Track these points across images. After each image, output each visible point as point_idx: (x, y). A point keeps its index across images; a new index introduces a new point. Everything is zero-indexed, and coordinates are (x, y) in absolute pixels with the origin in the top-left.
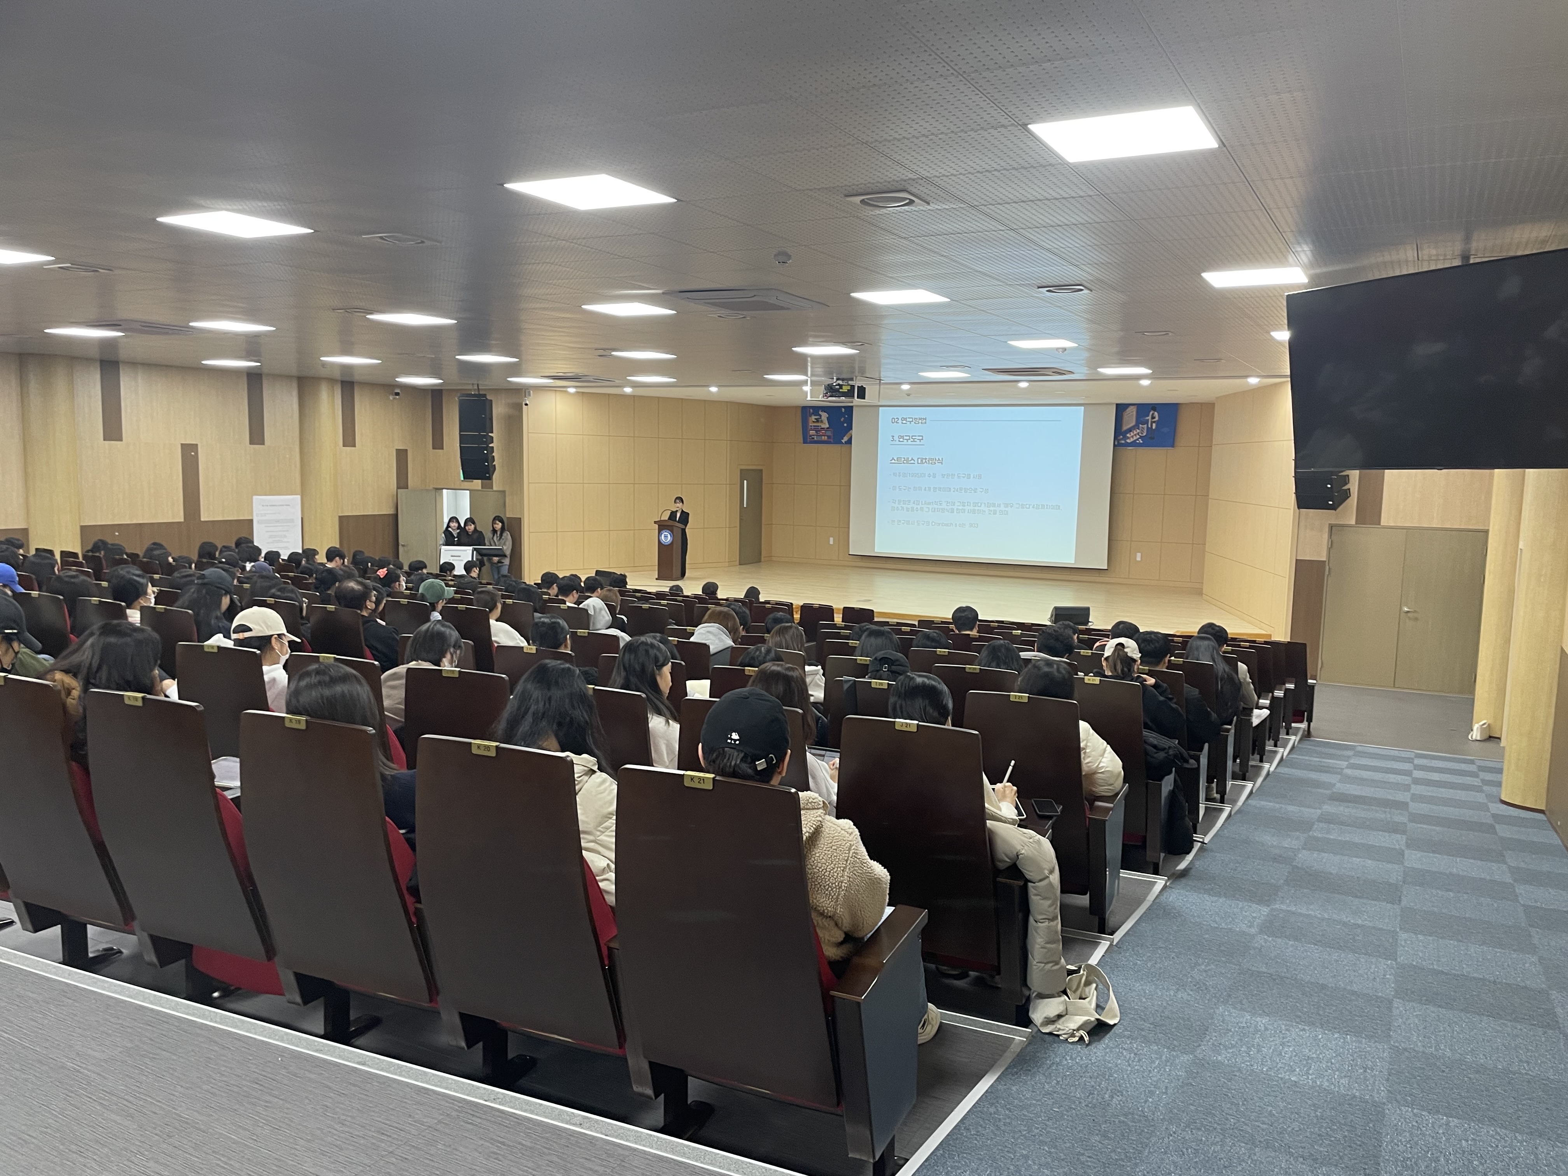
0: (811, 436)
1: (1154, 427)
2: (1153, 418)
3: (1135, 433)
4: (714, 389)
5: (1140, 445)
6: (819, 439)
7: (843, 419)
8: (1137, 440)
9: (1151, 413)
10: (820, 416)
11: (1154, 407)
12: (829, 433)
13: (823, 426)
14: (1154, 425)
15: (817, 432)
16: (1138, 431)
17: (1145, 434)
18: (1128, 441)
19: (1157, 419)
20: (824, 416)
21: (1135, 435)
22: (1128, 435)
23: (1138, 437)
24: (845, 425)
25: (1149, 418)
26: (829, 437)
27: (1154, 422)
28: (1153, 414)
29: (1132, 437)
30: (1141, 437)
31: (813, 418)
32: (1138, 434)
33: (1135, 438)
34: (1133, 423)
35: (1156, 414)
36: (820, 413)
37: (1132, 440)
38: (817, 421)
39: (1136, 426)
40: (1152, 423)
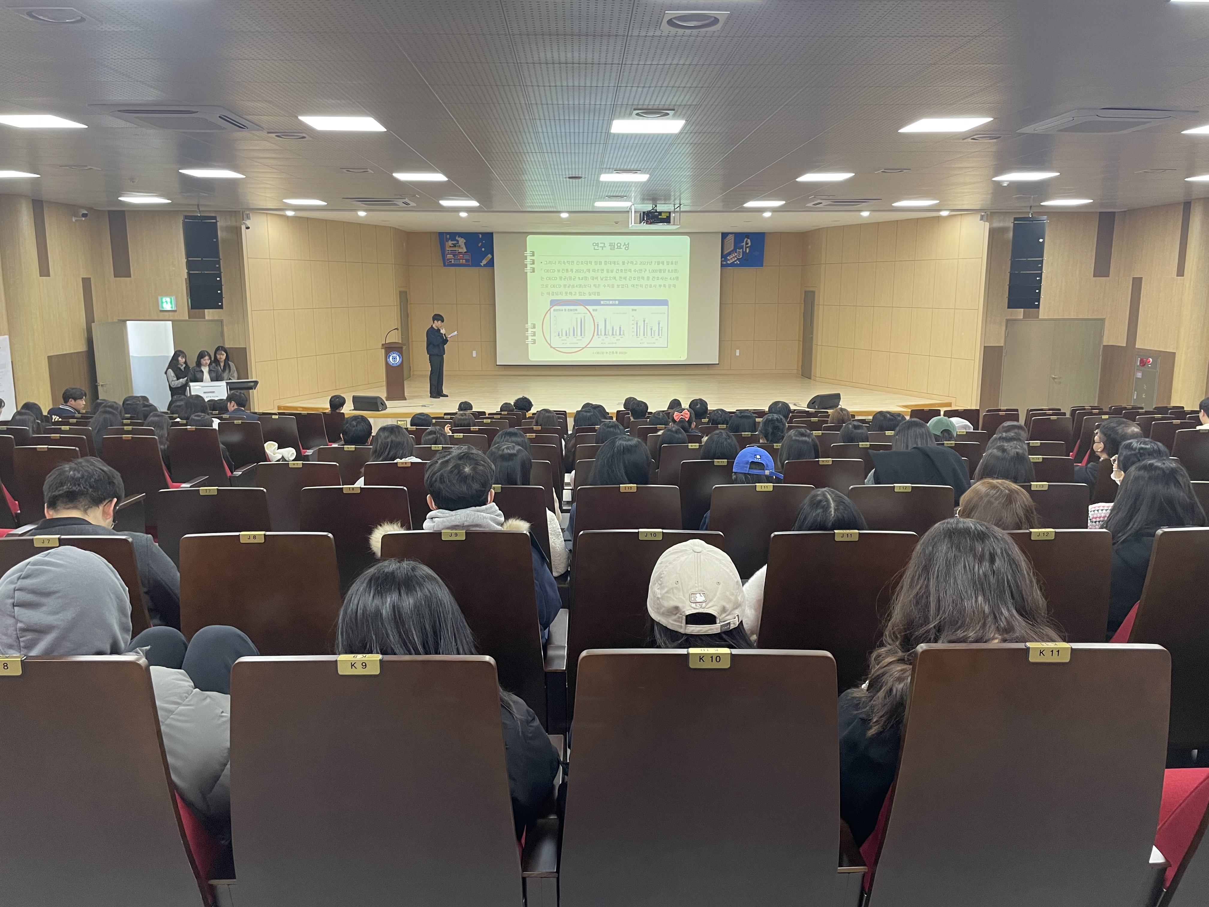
0: (448, 260)
1: (747, 251)
2: (747, 244)
3: (734, 256)
4: (362, 214)
5: (737, 265)
6: (457, 262)
7: (480, 244)
8: (735, 261)
9: (745, 240)
10: (458, 241)
11: (747, 235)
12: (467, 257)
13: (460, 250)
14: (748, 249)
15: (454, 256)
16: (736, 254)
17: (741, 257)
18: (728, 262)
19: (749, 245)
20: (462, 241)
21: (734, 257)
22: (728, 258)
23: (736, 259)
24: (483, 249)
25: (744, 244)
26: (467, 260)
27: (748, 247)
28: (747, 241)
29: (732, 259)
30: (738, 259)
31: (450, 243)
32: (736, 256)
33: (733, 260)
34: (732, 248)
35: (749, 241)
36: (457, 238)
37: (731, 261)
38: (455, 246)
39: (735, 250)
40: (746, 248)
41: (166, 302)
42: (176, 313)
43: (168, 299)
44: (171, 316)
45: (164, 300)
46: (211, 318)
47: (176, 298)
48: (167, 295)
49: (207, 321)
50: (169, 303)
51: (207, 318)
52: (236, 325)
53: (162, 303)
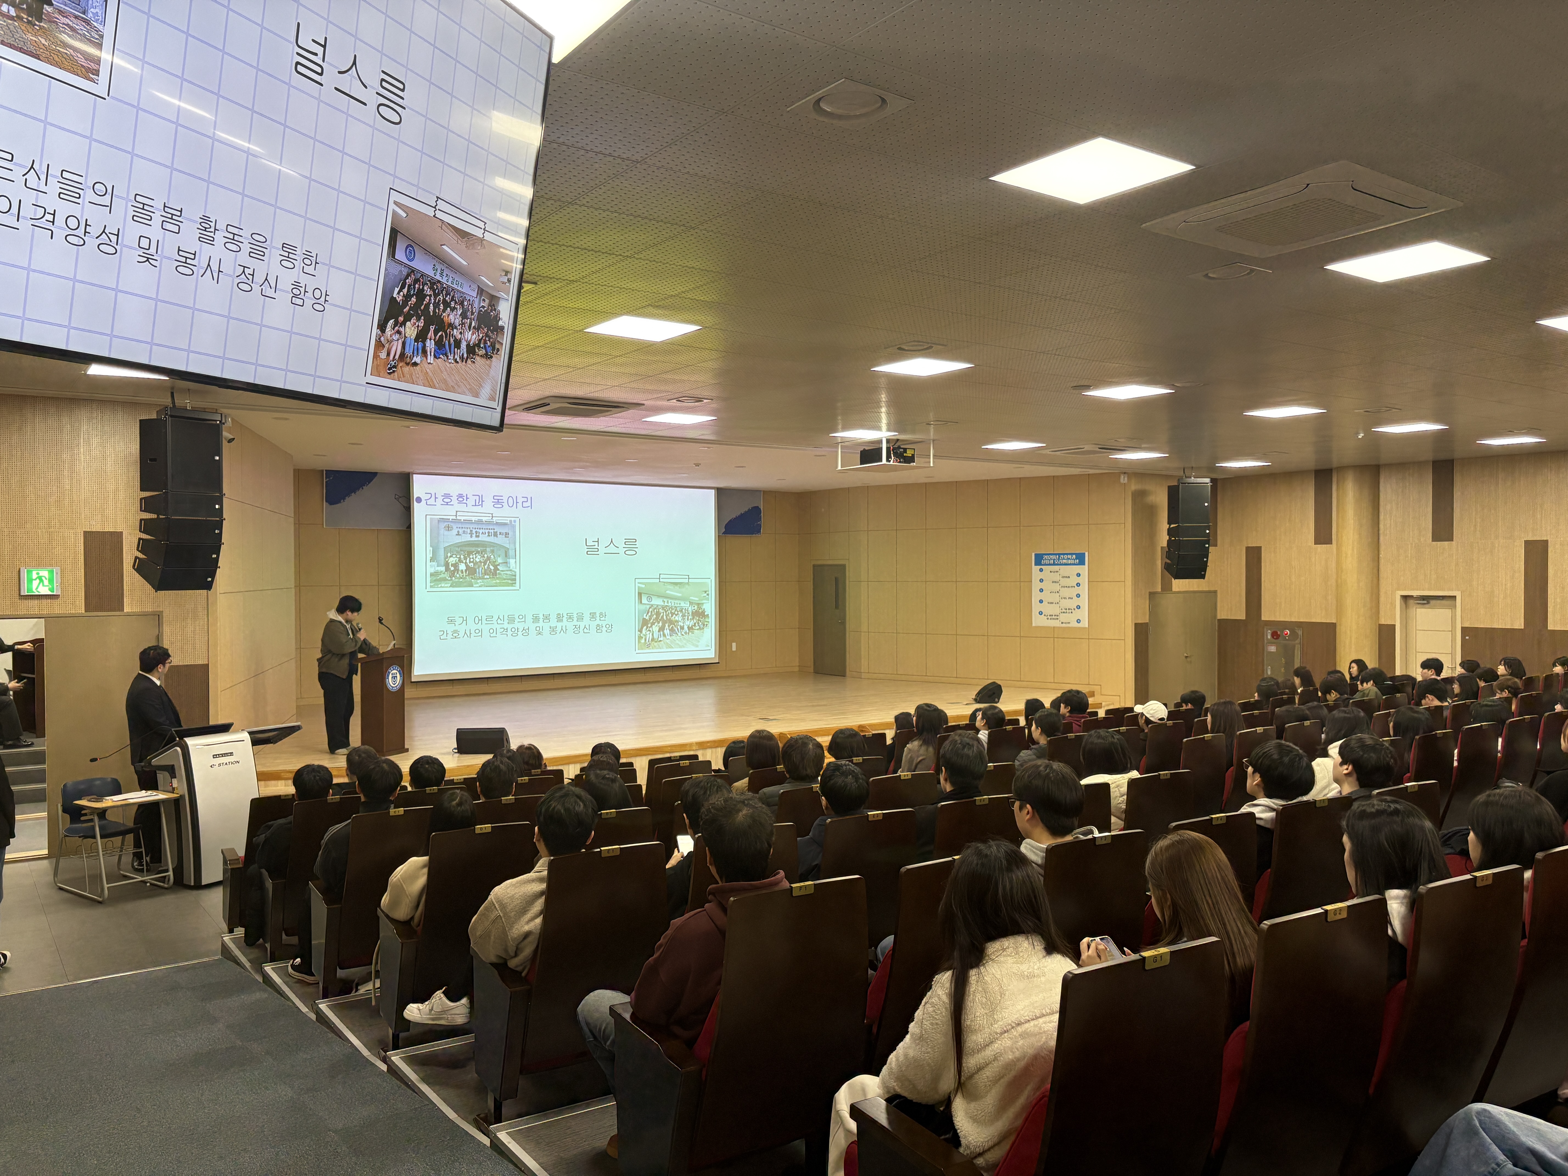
41: (40, 579)
42: (56, 602)
43: (44, 573)
44: (46, 607)
45: (34, 575)
46: (136, 610)
47: (62, 571)
48: (40, 565)
49: (129, 615)
50: (46, 582)
51: (125, 611)
52: (189, 621)
53: (30, 581)
